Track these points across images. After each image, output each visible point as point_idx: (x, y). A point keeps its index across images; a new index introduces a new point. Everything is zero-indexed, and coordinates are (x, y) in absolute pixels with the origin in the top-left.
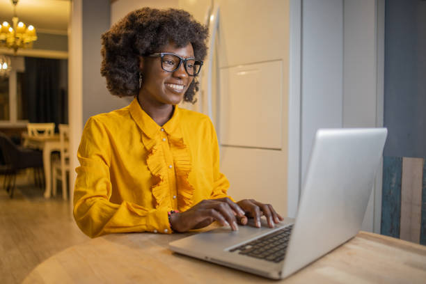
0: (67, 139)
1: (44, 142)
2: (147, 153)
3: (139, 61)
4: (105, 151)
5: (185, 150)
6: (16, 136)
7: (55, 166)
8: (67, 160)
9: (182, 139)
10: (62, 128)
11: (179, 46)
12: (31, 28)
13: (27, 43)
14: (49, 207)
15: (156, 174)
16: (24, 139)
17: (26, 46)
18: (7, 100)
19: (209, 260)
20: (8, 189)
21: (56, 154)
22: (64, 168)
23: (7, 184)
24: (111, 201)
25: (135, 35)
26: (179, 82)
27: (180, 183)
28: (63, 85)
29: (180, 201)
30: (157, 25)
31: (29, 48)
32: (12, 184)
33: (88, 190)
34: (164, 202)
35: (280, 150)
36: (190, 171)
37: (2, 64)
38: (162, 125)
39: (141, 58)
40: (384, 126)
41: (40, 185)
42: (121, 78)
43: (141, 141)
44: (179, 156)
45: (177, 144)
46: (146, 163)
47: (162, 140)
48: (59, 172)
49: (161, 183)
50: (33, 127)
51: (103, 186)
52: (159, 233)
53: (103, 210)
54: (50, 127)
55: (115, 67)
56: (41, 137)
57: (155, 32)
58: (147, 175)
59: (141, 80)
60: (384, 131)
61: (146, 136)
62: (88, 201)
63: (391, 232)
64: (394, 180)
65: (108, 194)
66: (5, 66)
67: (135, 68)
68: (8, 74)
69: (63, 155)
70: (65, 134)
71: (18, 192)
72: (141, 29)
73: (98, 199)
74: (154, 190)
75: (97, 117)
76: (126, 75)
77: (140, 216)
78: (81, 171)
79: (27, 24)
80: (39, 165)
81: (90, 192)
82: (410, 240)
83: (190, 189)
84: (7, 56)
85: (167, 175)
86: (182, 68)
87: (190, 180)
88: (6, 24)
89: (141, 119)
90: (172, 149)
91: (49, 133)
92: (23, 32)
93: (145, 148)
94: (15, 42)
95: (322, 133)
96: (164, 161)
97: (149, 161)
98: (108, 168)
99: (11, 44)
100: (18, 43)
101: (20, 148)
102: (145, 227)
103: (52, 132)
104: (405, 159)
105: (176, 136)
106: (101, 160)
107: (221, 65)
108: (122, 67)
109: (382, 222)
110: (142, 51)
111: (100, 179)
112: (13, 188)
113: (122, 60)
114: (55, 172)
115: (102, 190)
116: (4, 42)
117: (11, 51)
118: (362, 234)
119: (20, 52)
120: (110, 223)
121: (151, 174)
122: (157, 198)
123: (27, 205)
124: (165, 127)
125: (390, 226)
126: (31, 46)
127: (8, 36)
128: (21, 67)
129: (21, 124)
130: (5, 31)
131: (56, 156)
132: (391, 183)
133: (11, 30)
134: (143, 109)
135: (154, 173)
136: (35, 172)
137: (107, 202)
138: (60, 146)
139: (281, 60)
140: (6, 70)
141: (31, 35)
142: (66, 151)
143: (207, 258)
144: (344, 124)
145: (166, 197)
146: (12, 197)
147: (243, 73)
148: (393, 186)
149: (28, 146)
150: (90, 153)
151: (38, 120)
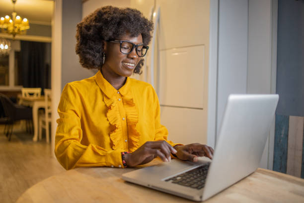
0: (50, 100)
1: (33, 101)
2: (107, 109)
3: (103, 45)
4: (78, 107)
5: (134, 107)
6: (14, 97)
7: (41, 119)
8: (50, 114)
9: (132, 99)
10: (47, 92)
11: (133, 36)
12: (25, 20)
13: (23, 31)
14: (36, 148)
15: (113, 124)
16: (19, 99)
17: (21, 33)
18: (7, 71)
19: (150, 187)
20: (7, 134)
21: (42, 110)
22: (47, 120)
23: (6, 131)
24: (82, 143)
25: (102, 27)
26: (132, 61)
27: (130, 130)
28: (47, 61)
29: (130, 144)
30: (118, 20)
31: (23, 35)
32: (10, 131)
33: (65, 135)
34: (118, 144)
35: (202, 109)
36: (137, 122)
37: (4, 46)
38: (118, 89)
39: (105, 43)
40: (277, 93)
41: (30, 132)
42: (91, 57)
43: (103, 100)
44: (130, 111)
45: (129, 103)
46: (106, 116)
47: (118, 100)
48: (44, 123)
49: (117, 130)
50: (25, 91)
51: (76, 132)
52: (115, 167)
53: (75, 150)
54: (38, 91)
55: (87, 49)
56: (31, 98)
57: (116, 25)
58: (107, 124)
59: (104, 58)
60: (277, 96)
61: (106, 97)
62: (65, 142)
63: (280, 169)
64: (283, 132)
65: (80, 137)
66: (6, 47)
67: (100, 50)
68: (8, 52)
69: (47, 111)
70: (48, 96)
71: (14, 137)
72: (106, 22)
73: (72, 141)
74: (111, 135)
75: (72, 84)
76: (94, 55)
77: (101, 156)
78: (60, 122)
79: (23, 17)
80: (30, 118)
81: (67, 136)
82: (294, 175)
83: (137, 135)
84: (8, 40)
85: (121, 124)
86: (134, 51)
87: (137, 129)
88: (7, 17)
89: (103, 85)
90: (125, 106)
91: (37, 95)
92: (19, 23)
93: (106, 105)
94: (14, 30)
95: (233, 97)
96: (119, 115)
97: (108, 114)
98: (79, 119)
99: (11, 31)
100: (16, 31)
101: (16, 106)
102: (105, 164)
103: (39, 94)
104: (291, 117)
105: (128, 97)
106: (74, 113)
107: (161, 48)
108: (92, 49)
109: (274, 162)
110: (106, 38)
111: (74, 127)
112: (11, 134)
113: (92, 44)
114: (41, 123)
115: (76, 135)
116: (6, 30)
117: (11, 37)
118: (260, 170)
119: (17, 37)
120: (80, 160)
121: (110, 124)
122: (113, 141)
123: (20, 146)
124: (121, 90)
125: (280, 165)
126: (25, 33)
127: (9, 25)
128: (18, 48)
129: (17, 88)
130: (6, 22)
131: (42, 111)
132: (281, 134)
133: (11, 21)
134: (105, 78)
135: (111, 123)
136: (26, 123)
137: (79, 143)
138: (44, 104)
139: (203, 45)
140: (7, 50)
141: (25, 25)
142: (49, 108)
143: (149, 185)
144: (248, 92)
145: (120, 140)
146: (10, 140)
147: (176, 54)
148: (282, 136)
149: (22, 105)
150: (66, 108)
151: (29, 86)
